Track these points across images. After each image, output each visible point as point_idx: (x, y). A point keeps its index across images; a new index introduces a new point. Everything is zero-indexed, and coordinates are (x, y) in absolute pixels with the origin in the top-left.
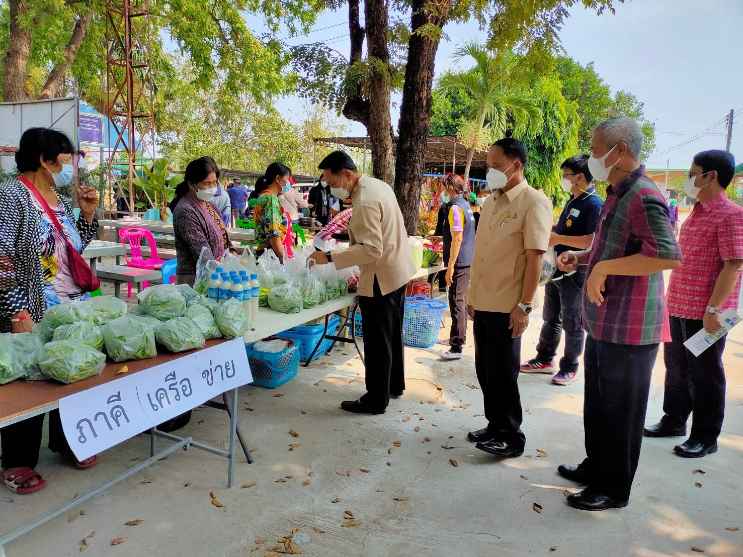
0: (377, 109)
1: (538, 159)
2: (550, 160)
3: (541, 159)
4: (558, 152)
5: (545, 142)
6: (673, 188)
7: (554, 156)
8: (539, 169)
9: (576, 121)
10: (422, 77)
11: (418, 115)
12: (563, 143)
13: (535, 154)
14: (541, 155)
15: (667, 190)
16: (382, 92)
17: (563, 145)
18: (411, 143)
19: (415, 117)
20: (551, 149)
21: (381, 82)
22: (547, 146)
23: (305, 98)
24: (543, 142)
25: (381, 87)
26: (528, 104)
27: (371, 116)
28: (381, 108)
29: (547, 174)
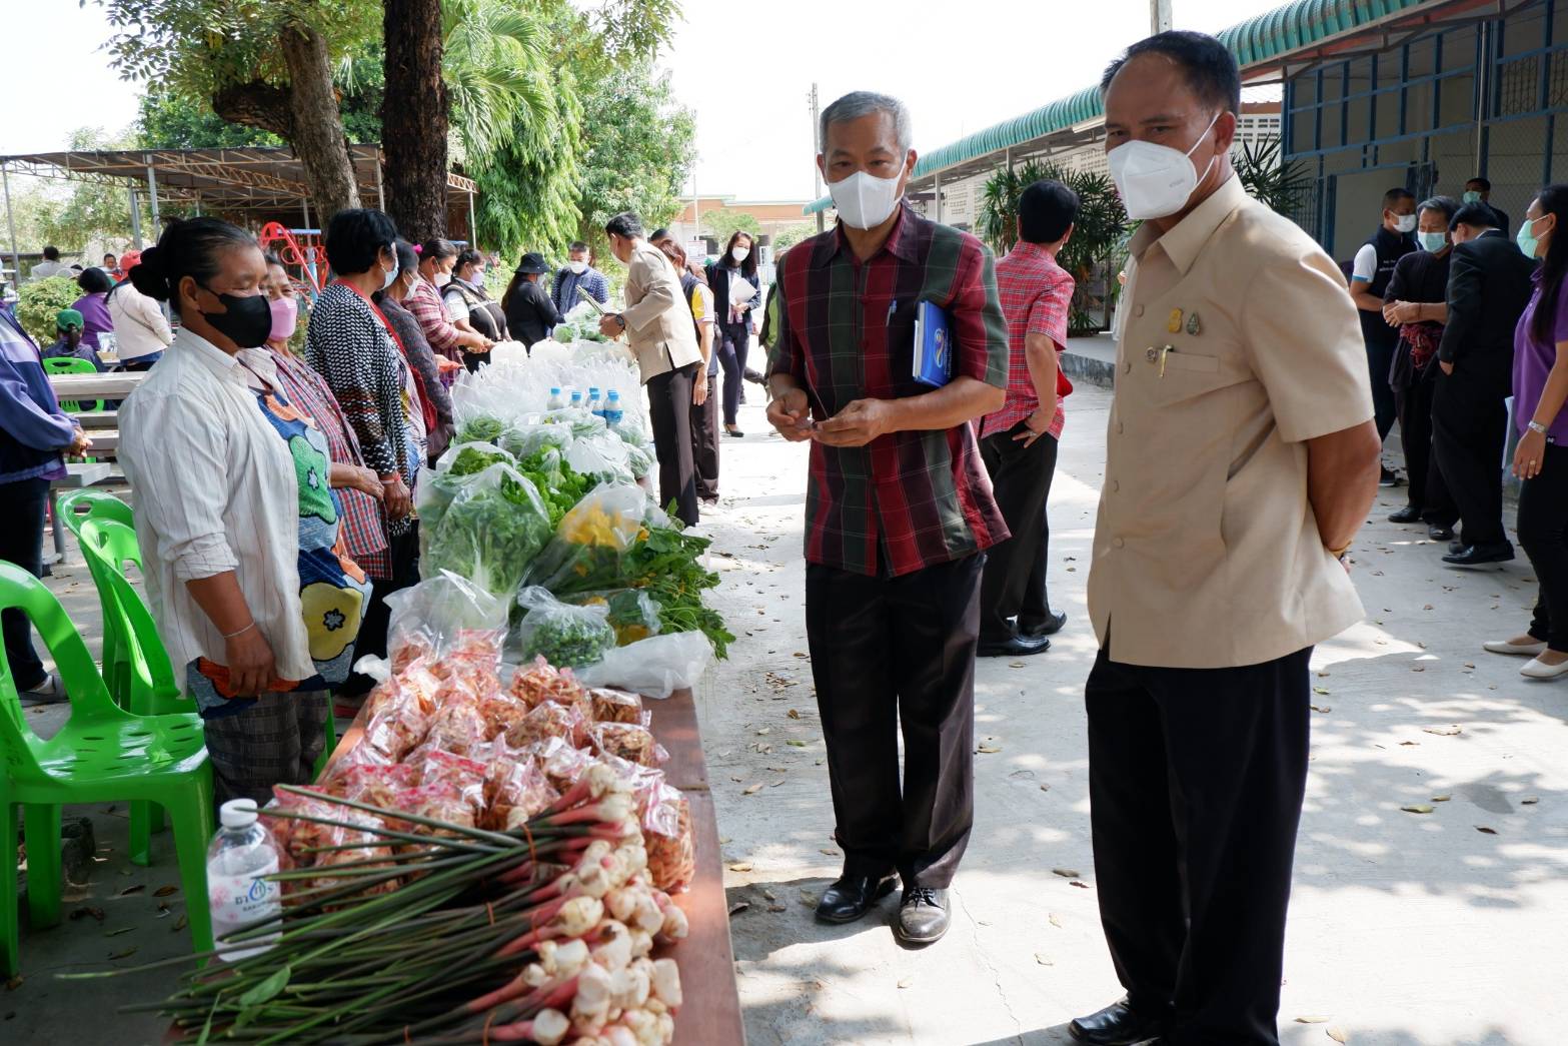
0: (313, 104)
1: (510, 187)
2: (535, 188)
3: (516, 189)
4: (549, 171)
5: (520, 153)
6: (709, 233)
7: (541, 182)
8: (515, 208)
9: (573, 108)
10: (430, 48)
11: (428, 121)
12: (555, 154)
13: (503, 178)
14: (515, 179)
15: (701, 238)
16: (317, 69)
17: (557, 160)
18: (419, 175)
19: (423, 124)
20: (533, 166)
21: (312, 49)
22: (526, 160)
23: (131, 79)
24: (516, 152)
25: (313, 59)
26: (520, 82)
27: (301, 119)
28: (321, 103)
29: (532, 218)
